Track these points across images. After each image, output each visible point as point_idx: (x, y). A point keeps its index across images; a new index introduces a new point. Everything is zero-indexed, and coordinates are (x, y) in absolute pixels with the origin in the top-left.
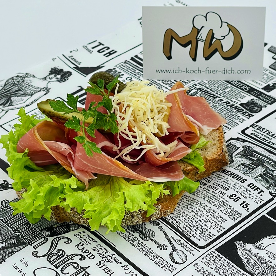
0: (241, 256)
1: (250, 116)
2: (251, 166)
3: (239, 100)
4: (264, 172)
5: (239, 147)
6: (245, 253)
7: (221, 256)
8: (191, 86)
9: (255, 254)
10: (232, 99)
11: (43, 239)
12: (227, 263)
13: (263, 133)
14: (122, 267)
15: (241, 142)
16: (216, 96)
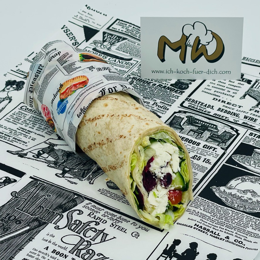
0: (219, 197)
1: (182, 93)
2: (198, 131)
3: (168, 82)
4: (211, 135)
5: (184, 118)
6: (221, 194)
7: (205, 199)
8: (126, 76)
9: (229, 193)
10: (163, 82)
11: (59, 216)
12: (211, 204)
13: (198, 105)
14: (131, 224)
15: (183, 114)
16: (149, 82)
